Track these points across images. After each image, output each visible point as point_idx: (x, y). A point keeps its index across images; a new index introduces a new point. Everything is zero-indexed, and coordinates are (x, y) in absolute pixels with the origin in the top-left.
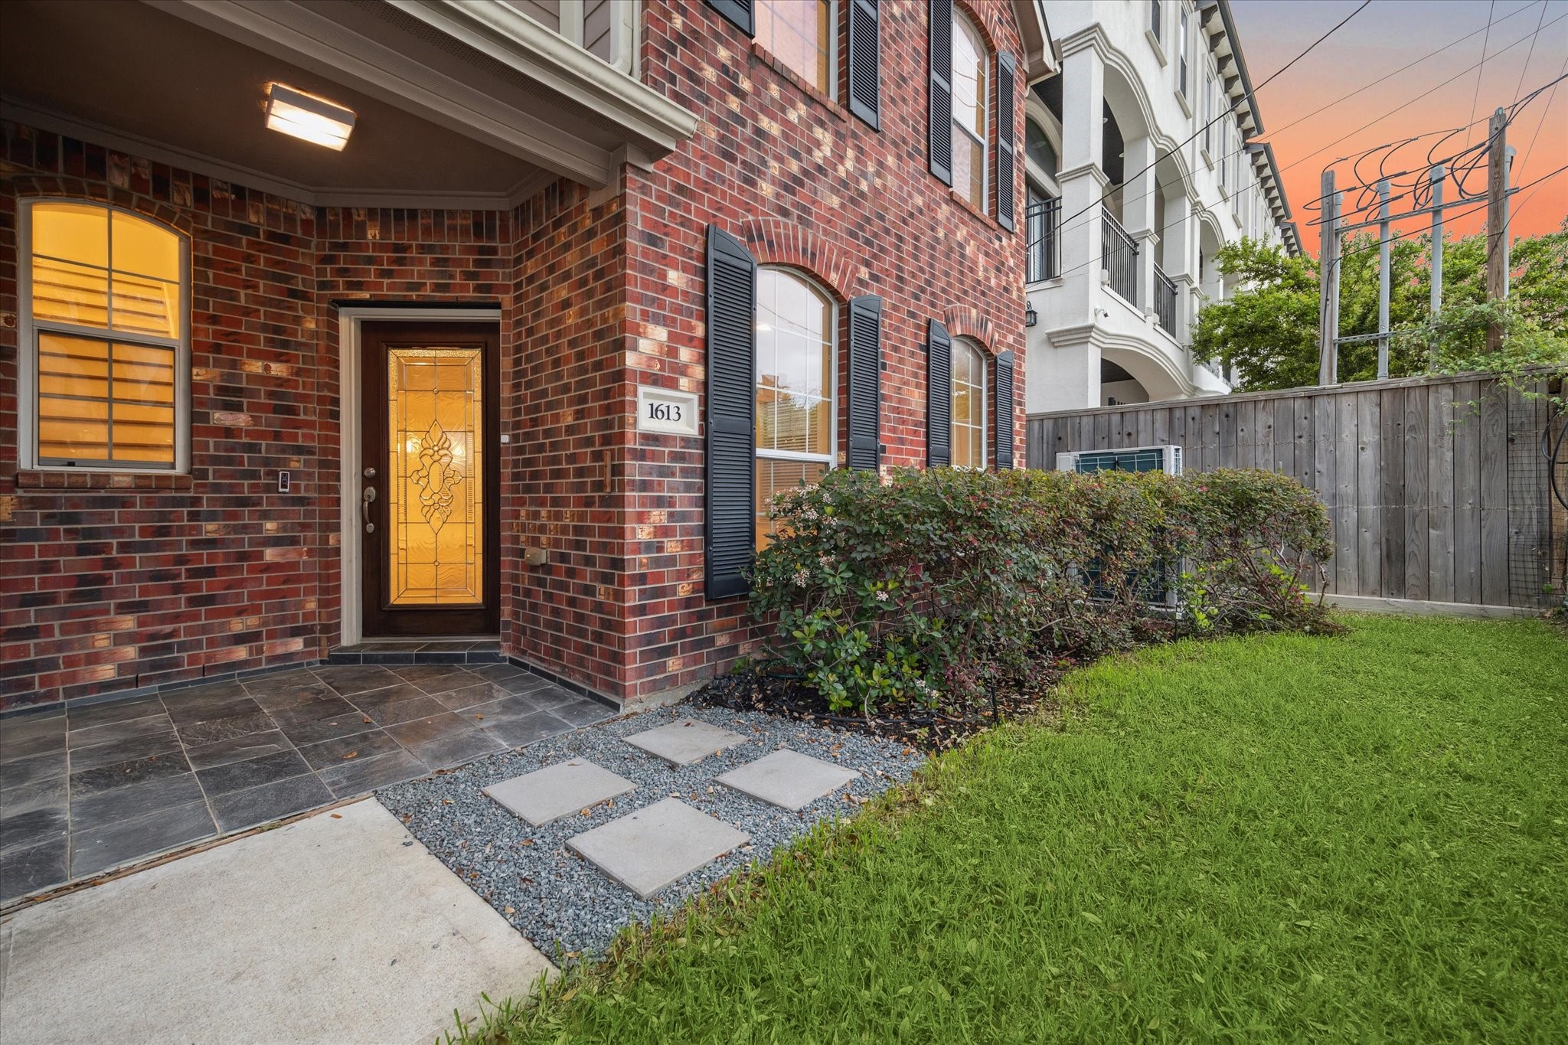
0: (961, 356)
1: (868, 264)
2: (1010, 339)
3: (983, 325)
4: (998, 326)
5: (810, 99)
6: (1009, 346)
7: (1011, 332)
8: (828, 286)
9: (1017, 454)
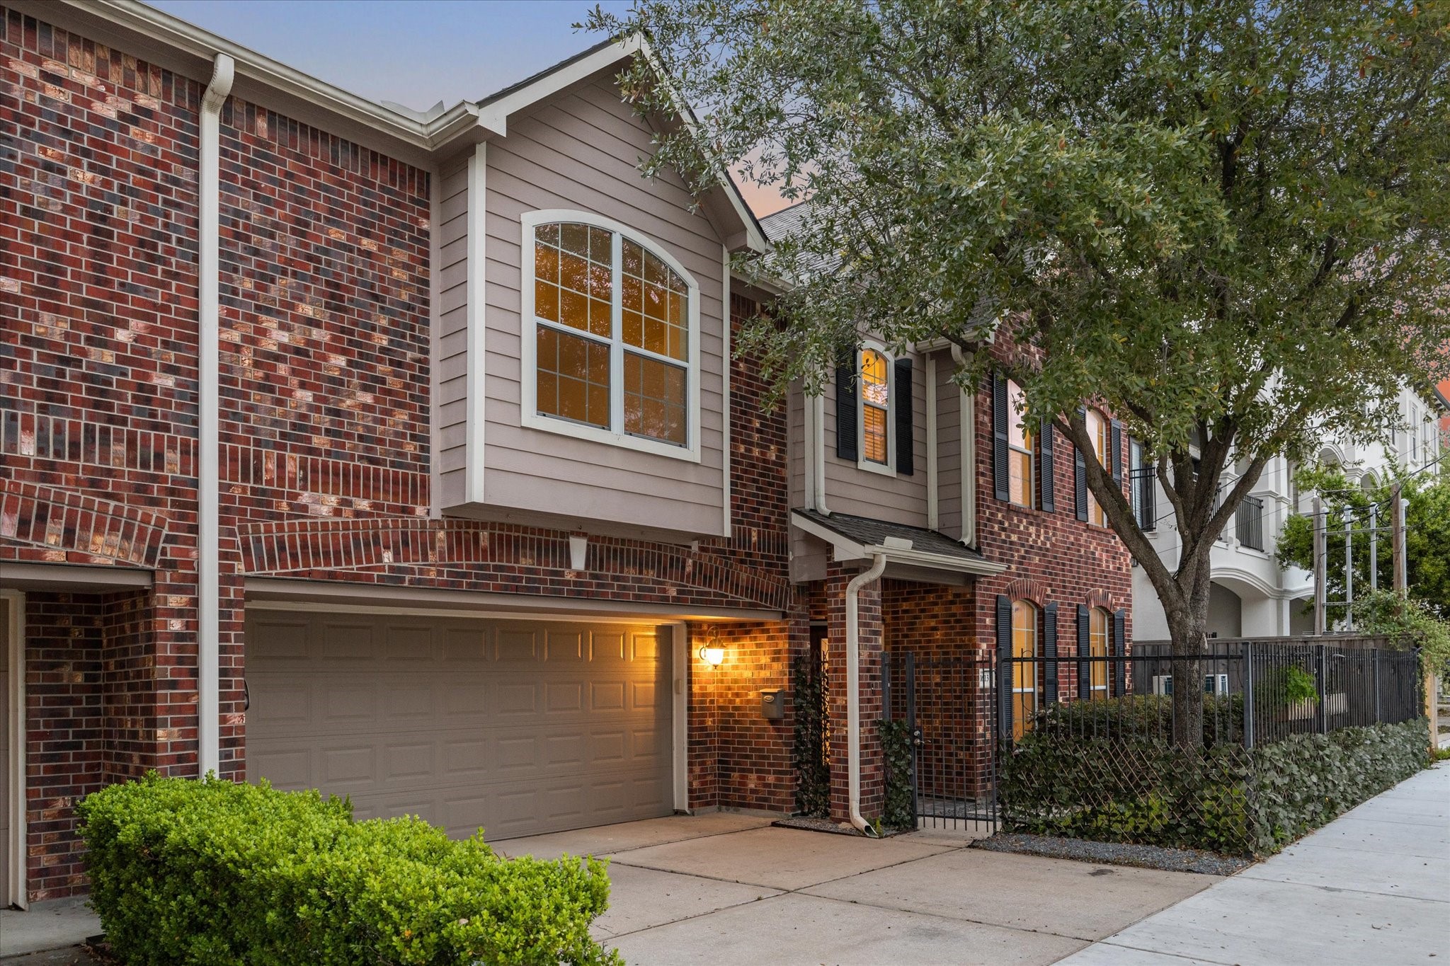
0: (1095, 619)
1: (1050, 585)
2: (1122, 600)
3: (1105, 596)
4: (1115, 594)
5: (1027, 515)
6: (1122, 605)
7: (1122, 595)
8: (1034, 603)
9: (1128, 675)
